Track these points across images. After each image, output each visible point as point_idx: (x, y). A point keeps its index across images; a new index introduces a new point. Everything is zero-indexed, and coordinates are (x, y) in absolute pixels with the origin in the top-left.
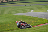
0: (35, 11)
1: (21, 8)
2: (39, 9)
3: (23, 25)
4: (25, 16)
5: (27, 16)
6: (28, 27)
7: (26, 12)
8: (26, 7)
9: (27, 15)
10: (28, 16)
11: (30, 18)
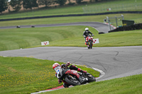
0: (54, 43)
1: (12, 36)
2: (65, 37)
3: (73, 75)
4: (24, 59)
5: (29, 59)
6: (87, 79)
7: (26, 47)
8: (26, 33)
9: (30, 57)
10: (33, 59)
11: (38, 65)
